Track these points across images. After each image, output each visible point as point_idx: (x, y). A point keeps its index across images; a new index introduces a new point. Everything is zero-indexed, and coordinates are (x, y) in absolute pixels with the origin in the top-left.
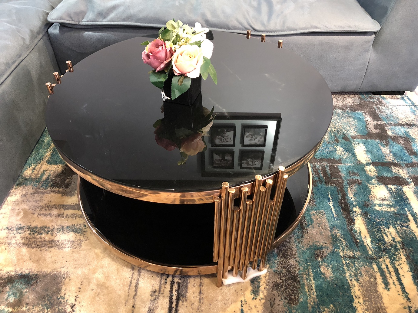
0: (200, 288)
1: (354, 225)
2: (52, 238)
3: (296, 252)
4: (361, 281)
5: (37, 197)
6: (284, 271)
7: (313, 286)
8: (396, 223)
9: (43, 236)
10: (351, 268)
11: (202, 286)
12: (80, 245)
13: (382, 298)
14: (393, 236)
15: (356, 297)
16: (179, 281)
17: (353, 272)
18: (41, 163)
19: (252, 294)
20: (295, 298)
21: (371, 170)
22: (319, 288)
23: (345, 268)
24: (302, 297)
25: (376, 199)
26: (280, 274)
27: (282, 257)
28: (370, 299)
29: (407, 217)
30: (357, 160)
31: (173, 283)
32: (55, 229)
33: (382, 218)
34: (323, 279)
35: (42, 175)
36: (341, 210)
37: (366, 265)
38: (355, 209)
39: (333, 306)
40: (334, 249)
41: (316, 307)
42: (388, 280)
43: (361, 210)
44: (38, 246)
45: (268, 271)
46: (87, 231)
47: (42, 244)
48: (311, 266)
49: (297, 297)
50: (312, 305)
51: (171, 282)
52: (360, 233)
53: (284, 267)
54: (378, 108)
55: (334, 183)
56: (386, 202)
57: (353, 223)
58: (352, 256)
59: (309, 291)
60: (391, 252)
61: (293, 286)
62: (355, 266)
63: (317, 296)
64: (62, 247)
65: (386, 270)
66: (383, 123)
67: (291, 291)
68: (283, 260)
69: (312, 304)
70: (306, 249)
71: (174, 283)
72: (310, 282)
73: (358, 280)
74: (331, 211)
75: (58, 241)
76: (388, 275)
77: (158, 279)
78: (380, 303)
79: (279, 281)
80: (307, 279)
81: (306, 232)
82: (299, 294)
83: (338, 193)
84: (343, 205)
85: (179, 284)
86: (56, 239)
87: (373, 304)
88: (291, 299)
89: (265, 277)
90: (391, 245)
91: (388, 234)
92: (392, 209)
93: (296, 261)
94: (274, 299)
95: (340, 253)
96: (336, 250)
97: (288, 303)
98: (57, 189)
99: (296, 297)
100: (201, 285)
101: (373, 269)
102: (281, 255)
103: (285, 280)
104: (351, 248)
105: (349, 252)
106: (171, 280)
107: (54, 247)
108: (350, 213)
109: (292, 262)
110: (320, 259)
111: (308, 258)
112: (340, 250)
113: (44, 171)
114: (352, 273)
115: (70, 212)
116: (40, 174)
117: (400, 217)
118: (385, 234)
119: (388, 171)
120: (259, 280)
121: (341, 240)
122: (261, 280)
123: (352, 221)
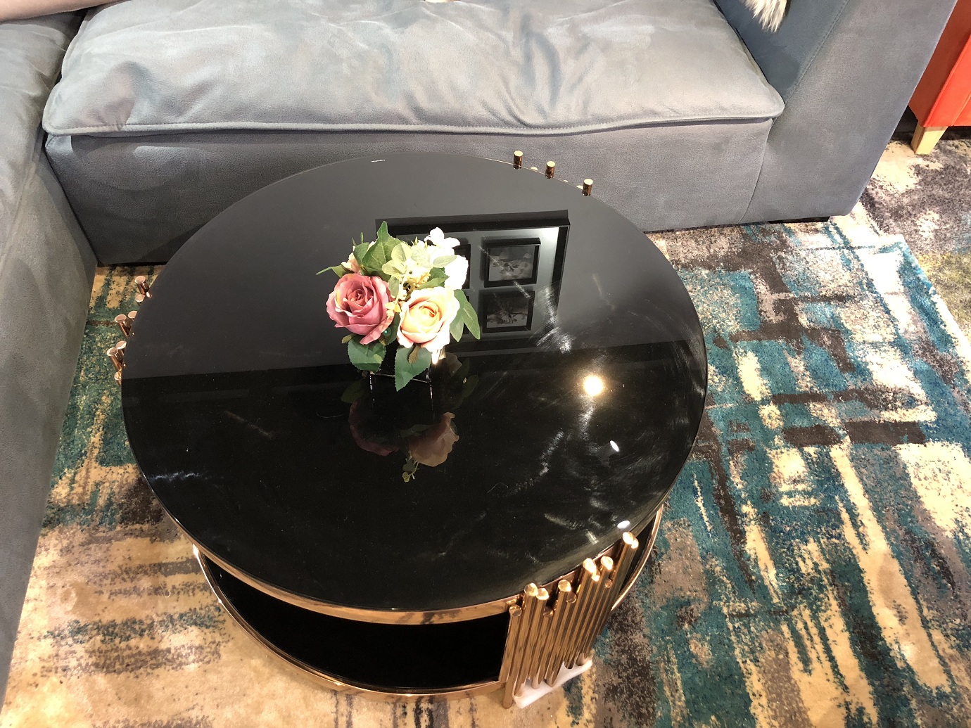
0: (473, 717)
1: (745, 543)
2: (154, 645)
3: (643, 617)
4: (762, 663)
5: (96, 552)
6: (624, 659)
7: (679, 683)
8: (819, 530)
9: (133, 642)
10: (743, 636)
11: (476, 710)
12: (216, 653)
13: (799, 691)
14: (815, 560)
15: (754, 695)
16: (430, 707)
17: (746, 644)
18: (85, 465)
19: (570, 714)
20: (648, 712)
21: (771, 414)
22: (689, 687)
23: (733, 638)
24: (661, 708)
25: (782, 482)
26: (618, 666)
27: (617, 632)
28: (779, 695)
29: (838, 515)
30: (744, 392)
31: (418, 712)
32: (155, 623)
33: (794, 523)
34: (695, 666)
35: (95, 494)
36: (720, 514)
37: (770, 627)
38: (745, 509)
39: (716, 720)
40: (712, 602)
41: (687, 724)
42: (809, 653)
43: (756, 510)
44: (130, 668)
45: (595, 663)
46: (225, 621)
47: (136, 661)
48: (672, 643)
49: (651, 710)
50: (679, 722)
51: (416, 712)
52: (756, 560)
53: (623, 652)
54: (780, 258)
55: (703, 453)
56: (800, 487)
57: (742, 541)
58: (743, 612)
59: (672, 695)
60: (811, 594)
61: (643, 687)
62: (750, 632)
63: (687, 702)
64: (181, 664)
65: (803, 632)
66: (791, 295)
67: (640, 698)
68: (620, 638)
69: (678, 719)
70: (661, 608)
71: (421, 712)
72: (673, 677)
73: (756, 661)
74: (702, 518)
75: (169, 650)
76: (808, 643)
77: (389, 707)
78: (797, 702)
79: (616, 681)
80: (666, 671)
81: (658, 571)
82: (654, 703)
83: (712, 474)
84: (722, 502)
85: (430, 713)
86: (163, 646)
87: (784, 705)
88: (640, 715)
89: (591, 677)
90: (812, 580)
91: (806, 556)
92: (813, 501)
93: (644, 636)
94: (611, 719)
95: (721, 608)
96: (714, 602)
97: (637, 723)
98: (138, 526)
99: (649, 709)
100: (472, 710)
101: (782, 633)
102: (615, 627)
103: (628, 678)
104: (741, 596)
105: (738, 604)
106: (415, 707)
107: (163, 666)
108: (736, 519)
109: (638, 638)
110: (686, 626)
111: (665, 628)
112: (722, 603)
113: (97, 485)
114: (746, 648)
115: (178, 580)
116: (89, 493)
117: (825, 517)
118: (801, 556)
119: (802, 414)
120: (580, 684)
121: (723, 581)
122: (583, 682)
123: (740, 536)
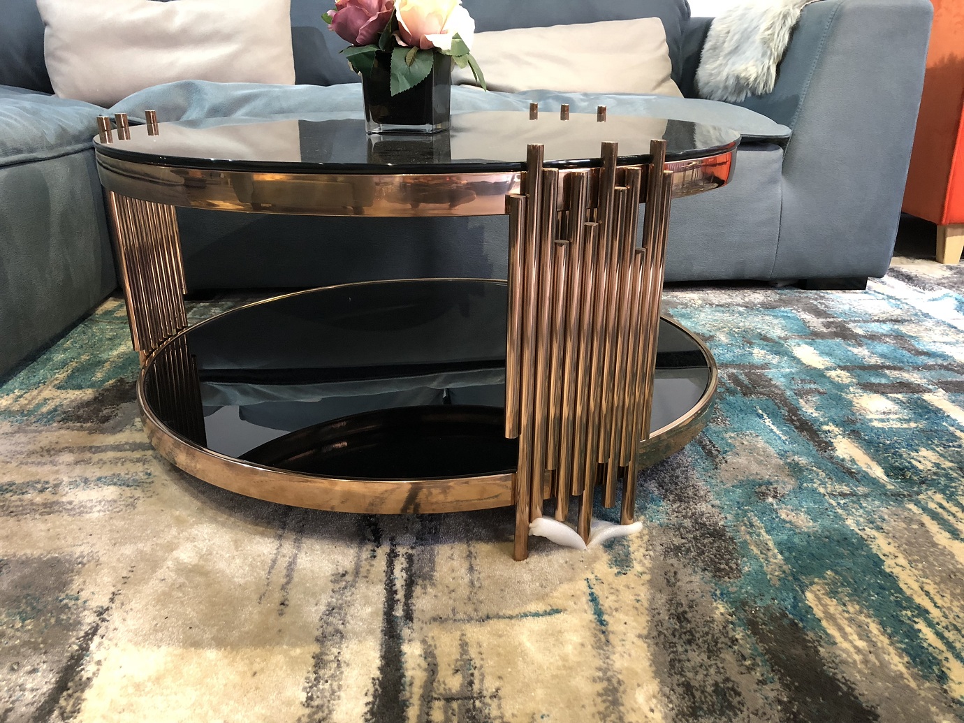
0: (471, 562)
1: (834, 449)
2: (55, 498)
3: (709, 492)
4: (887, 530)
6: (688, 523)
7: (771, 544)
8: (930, 442)
9: (28, 496)
10: (853, 510)
11: (475, 557)
12: (133, 506)
13: (953, 556)
14: (934, 461)
15: (884, 555)
16: (410, 551)
17: (861, 516)
18: (40, 389)
19: (612, 565)
20: (731, 568)
21: (843, 377)
22: (786, 548)
23: (840, 511)
24: (748, 564)
25: (869, 413)
26: (679, 529)
27: (674, 501)
28: (926, 557)
29: (953, 434)
30: (803, 364)
31: (392, 556)
32: (64, 483)
33: (895, 438)
34: (790, 530)
35: (39, 406)
36: (795, 430)
37: (890, 505)
38: (825, 428)
39: (833, 574)
40: (802, 484)
41: (790, 578)
42: (955, 525)
43: (841, 429)
44: (13, 514)
45: (646, 526)
46: (153, 482)
47: (24, 510)
48: (752, 511)
49: (734, 566)
50: (777, 576)
51: (389, 555)
52: (853, 461)
53: (685, 517)
54: (821, 304)
55: (764, 395)
56: (892, 416)
57: (830, 448)
58: (848, 492)
59: (761, 553)
60: (939, 483)
61: (718, 547)
62: (861, 507)
63: (786, 560)
64: (81, 513)
65: (940, 510)
66: (840, 320)
67: (715, 556)
68: (680, 506)
69: (776, 573)
70: (733, 486)
71: (396, 556)
72: (761, 538)
73: (879, 529)
74: (772, 430)
75: (70, 503)
76: (951, 518)
77: (352, 551)
78: (952, 564)
79: (678, 541)
80: (750, 534)
81: (723, 461)
82: (737, 559)
83: (779, 407)
84: (797, 424)
85: (410, 558)
86: (64, 499)
87: (935, 566)
88: (719, 570)
89: (641, 537)
90: (935, 474)
91: (921, 459)
92: (913, 425)
93: (713, 506)
94: (675, 573)
95: (816, 489)
96: (805, 485)
97: (714, 576)
98: (79, 424)
99: (731, 565)
100: (470, 555)
101: (910, 510)
102: (671, 498)
103: (695, 538)
104: (841, 481)
105: (837, 487)
106: (388, 551)
107: (57, 514)
108: (818, 434)
109: (703, 507)
110: (770, 500)
111: (741, 500)
112: (815, 485)
113: (45, 400)
114: (861, 520)
115: (111, 455)
116: (34, 404)
117: (935, 434)
118: (913, 458)
119: (877, 375)
120: (626, 543)
121: (813, 470)
122: (631, 542)
123: (827, 446)
